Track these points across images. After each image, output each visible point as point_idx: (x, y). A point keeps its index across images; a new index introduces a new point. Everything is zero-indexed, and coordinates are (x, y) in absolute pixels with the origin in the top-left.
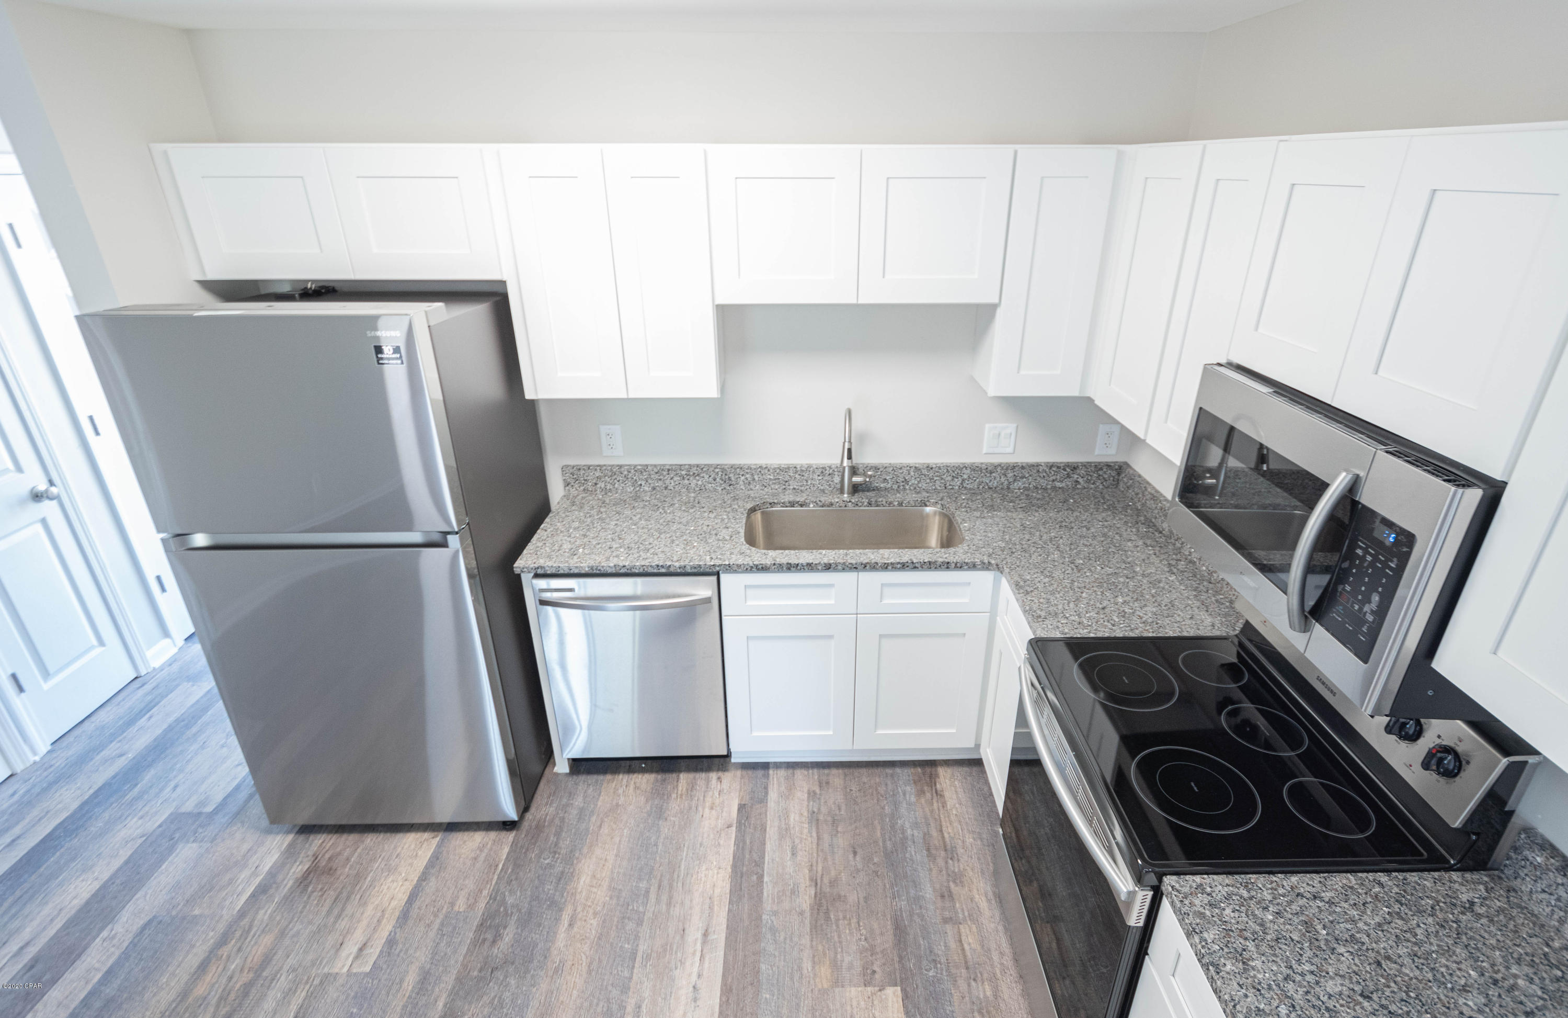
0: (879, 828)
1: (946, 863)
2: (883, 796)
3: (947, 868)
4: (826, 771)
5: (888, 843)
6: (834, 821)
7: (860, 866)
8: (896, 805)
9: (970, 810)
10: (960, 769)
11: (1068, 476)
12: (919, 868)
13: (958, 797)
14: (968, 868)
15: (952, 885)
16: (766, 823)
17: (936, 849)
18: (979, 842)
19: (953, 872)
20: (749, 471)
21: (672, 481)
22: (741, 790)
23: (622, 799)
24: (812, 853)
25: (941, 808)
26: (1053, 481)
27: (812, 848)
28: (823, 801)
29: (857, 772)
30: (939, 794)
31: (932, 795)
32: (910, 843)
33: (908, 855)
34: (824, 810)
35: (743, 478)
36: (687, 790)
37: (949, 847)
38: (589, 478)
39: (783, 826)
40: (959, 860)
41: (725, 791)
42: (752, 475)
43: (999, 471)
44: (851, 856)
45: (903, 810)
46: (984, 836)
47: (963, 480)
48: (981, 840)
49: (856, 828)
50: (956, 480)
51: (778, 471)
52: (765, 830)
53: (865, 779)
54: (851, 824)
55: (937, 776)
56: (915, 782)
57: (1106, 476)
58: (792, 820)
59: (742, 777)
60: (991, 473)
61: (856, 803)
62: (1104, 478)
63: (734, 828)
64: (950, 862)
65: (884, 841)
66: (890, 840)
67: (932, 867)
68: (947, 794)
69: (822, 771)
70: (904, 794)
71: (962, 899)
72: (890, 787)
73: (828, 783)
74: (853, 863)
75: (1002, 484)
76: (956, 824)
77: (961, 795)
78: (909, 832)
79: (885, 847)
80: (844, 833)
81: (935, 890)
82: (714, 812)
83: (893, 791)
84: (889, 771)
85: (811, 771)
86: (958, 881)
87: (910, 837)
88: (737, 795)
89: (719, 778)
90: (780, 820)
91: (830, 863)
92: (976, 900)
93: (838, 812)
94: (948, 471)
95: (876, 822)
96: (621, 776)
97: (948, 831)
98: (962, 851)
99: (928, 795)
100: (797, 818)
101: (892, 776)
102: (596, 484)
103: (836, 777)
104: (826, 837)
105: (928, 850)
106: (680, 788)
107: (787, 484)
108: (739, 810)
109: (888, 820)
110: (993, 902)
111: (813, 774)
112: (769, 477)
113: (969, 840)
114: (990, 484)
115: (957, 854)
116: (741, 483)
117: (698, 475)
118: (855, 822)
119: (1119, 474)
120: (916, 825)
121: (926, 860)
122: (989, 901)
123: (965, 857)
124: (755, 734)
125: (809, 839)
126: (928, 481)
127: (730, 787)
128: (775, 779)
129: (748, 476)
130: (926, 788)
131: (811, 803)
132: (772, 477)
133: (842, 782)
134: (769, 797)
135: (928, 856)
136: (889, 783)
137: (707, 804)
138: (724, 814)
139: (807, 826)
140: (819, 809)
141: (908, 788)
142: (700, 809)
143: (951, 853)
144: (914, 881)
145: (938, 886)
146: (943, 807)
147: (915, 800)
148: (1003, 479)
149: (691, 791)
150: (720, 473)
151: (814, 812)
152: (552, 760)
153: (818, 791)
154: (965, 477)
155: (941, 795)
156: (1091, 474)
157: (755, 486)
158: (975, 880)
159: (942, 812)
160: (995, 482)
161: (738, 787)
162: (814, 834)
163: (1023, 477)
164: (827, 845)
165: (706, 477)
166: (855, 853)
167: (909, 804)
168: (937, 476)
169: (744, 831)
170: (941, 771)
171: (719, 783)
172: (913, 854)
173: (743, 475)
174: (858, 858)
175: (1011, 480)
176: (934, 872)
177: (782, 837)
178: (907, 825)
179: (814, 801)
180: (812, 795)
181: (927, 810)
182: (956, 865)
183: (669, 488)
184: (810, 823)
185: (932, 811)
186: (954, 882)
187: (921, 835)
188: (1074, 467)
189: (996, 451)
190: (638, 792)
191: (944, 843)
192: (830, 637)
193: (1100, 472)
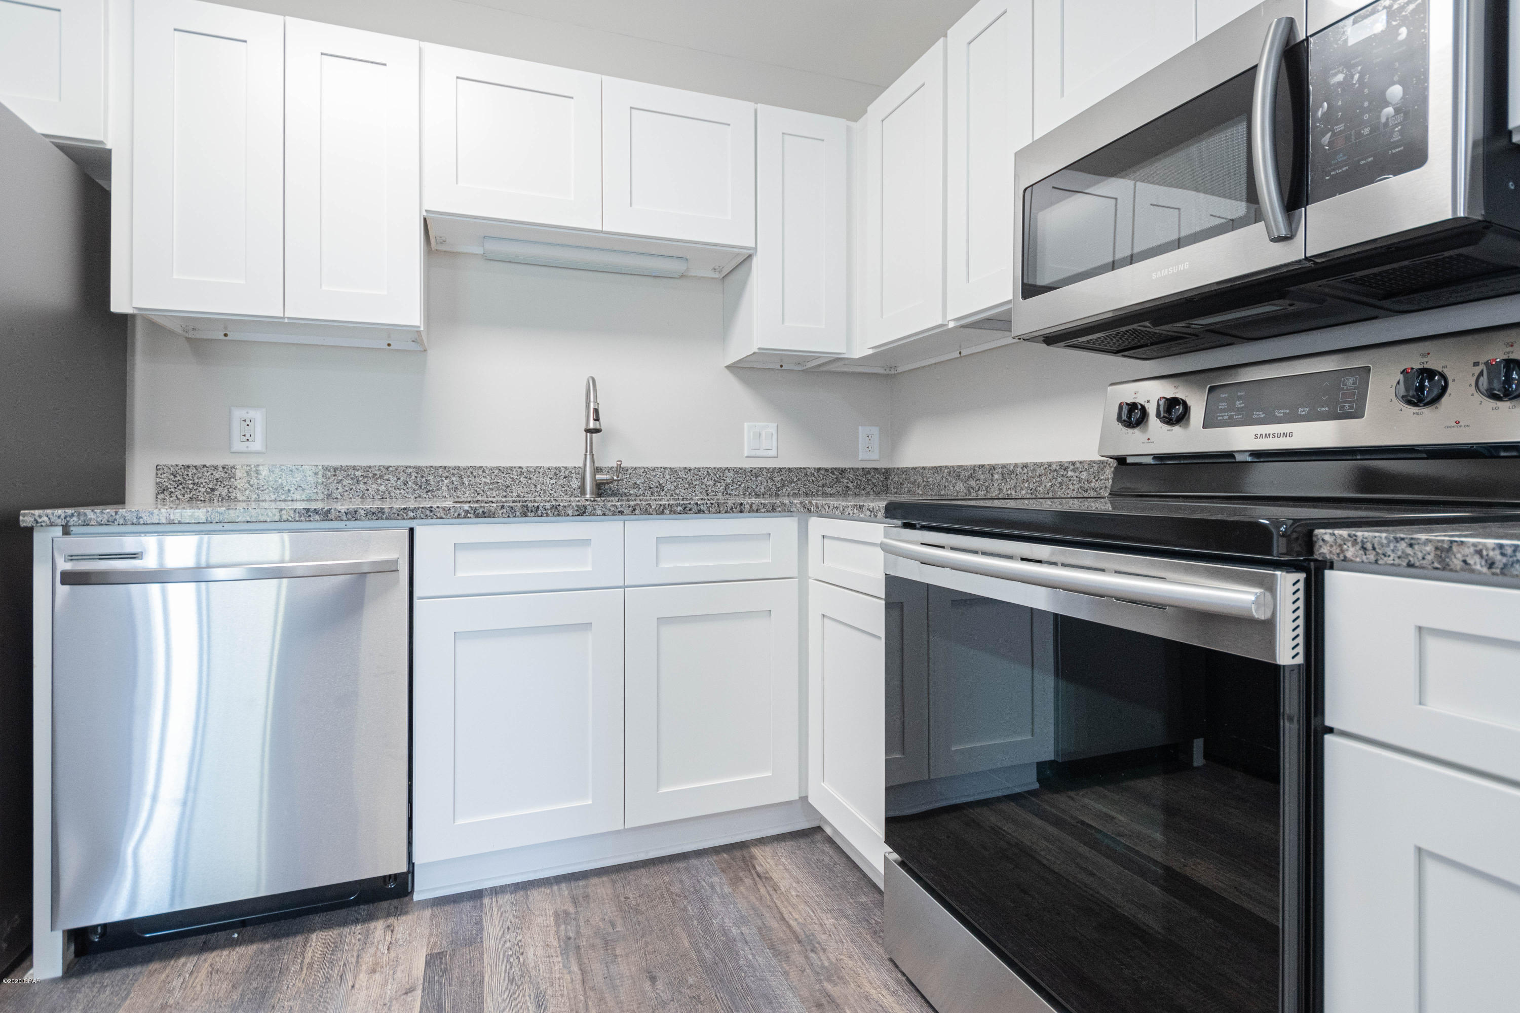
0: (684, 935)
1: (807, 957)
2: (680, 896)
3: (811, 965)
4: (582, 883)
5: (706, 952)
6: (606, 943)
7: (665, 996)
8: (704, 903)
9: (816, 886)
10: (783, 844)
11: (838, 481)
12: (767, 975)
13: (791, 876)
14: (842, 957)
15: (828, 986)
16: (482, 973)
17: (785, 943)
18: (844, 921)
19: (823, 967)
20: (455, 472)
21: (340, 486)
22: (431, 935)
23: (177, 994)
24: (575, 997)
25: (772, 892)
26: (823, 486)
27: (574, 989)
28: (582, 920)
29: (630, 875)
30: (764, 878)
31: (754, 880)
32: (740, 945)
33: (742, 962)
34: (585, 931)
35: (446, 481)
36: (324, 955)
37: (802, 936)
38: (202, 480)
39: (516, 968)
40: (824, 951)
41: (401, 941)
42: (461, 477)
43: (765, 474)
44: (647, 985)
45: (716, 904)
46: (849, 912)
47: (727, 485)
48: (847, 917)
49: (647, 944)
50: (719, 485)
51: (496, 472)
52: (482, 982)
53: (645, 881)
54: (637, 941)
55: (753, 857)
56: (723, 871)
57: (875, 481)
58: (531, 955)
59: (433, 916)
60: (757, 477)
61: (638, 912)
62: (873, 483)
63: (419, 992)
64: (812, 955)
65: (698, 951)
66: (708, 947)
67: (787, 968)
68: (775, 875)
69: (573, 884)
70: (712, 887)
71: (852, 999)
72: (688, 882)
73: (586, 897)
74: (653, 995)
75: (770, 490)
76: (802, 907)
77: (796, 872)
78: (734, 930)
79: (702, 960)
80: (627, 955)
81: (803, 1000)
82: (377, 976)
83: (694, 887)
84: (681, 865)
85: (555, 888)
86: (835, 978)
87: (737, 938)
88: (425, 941)
89: (388, 926)
90: (509, 961)
91: (611, 1003)
92: (875, 997)
93: (611, 930)
94: (708, 474)
95: (678, 930)
96: (182, 960)
97: (795, 918)
98: (824, 937)
99: (748, 881)
100: (540, 952)
101: (686, 869)
102: (213, 490)
103: (601, 889)
104: (597, 969)
105: (772, 947)
106: (309, 955)
107: (508, 490)
108: (428, 964)
109: (696, 923)
110: (901, 993)
111: (559, 890)
112: (483, 480)
113: (829, 922)
114: (757, 490)
115: (819, 943)
116: (444, 488)
117: (381, 477)
118: (642, 937)
119: (887, 478)
120: (742, 920)
121: (774, 961)
122: (894, 993)
123: (833, 944)
124: (460, 822)
125: (568, 977)
126: (687, 486)
127: (410, 935)
128: (495, 909)
129: (454, 479)
130: (741, 874)
131: (563, 927)
132: (488, 481)
133: (610, 891)
134: (485, 934)
135: (774, 956)
136: (684, 878)
137: (364, 968)
138: (399, 974)
139: (560, 959)
140: (578, 932)
141: (715, 879)
142: (349, 977)
143: (808, 944)
144: (765, 996)
145: (805, 993)
146: (775, 890)
147: (730, 890)
148: (770, 484)
149: (333, 953)
150: (414, 474)
151: (569, 938)
152: (26, 964)
153: (572, 910)
154: (729, 481)
155: (766, 878)
156: (861, 478)
157: (465, 493)
158: (860, 971)
159: (775, 896)
160: (762, 487)
161: (427, 932)
162: (575, 968)
163: (792, 482)
164: (600, 979)
165: (393, 479)
166: (653, 979)
167: (723, 896)
168: (697, 480)
169: (440, 992)
170: (756, 851)
171: (389, 933)
172: (750, 957)
173: (446, 478)
174: (660, 985)
175: (779, 485)
176: (794, 975)
177: (514, 985)
178: (728, 923)
179: (566, 924)
180: (562, 917)
181: (753, 899)
182: (823, 957)
183: (334, 495)
184: (565, 953)
185: (761, 899)
186: (829, 980)
187: (754, 930)
188: (843, 471)
189: (758, 453)
190: (215, 977)
191: (794, 933)
192: (586, 626)
193: (869, 476)
